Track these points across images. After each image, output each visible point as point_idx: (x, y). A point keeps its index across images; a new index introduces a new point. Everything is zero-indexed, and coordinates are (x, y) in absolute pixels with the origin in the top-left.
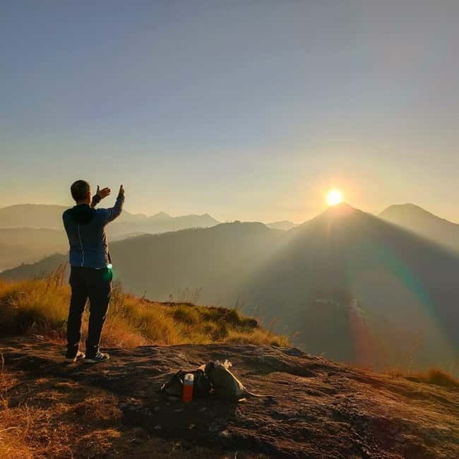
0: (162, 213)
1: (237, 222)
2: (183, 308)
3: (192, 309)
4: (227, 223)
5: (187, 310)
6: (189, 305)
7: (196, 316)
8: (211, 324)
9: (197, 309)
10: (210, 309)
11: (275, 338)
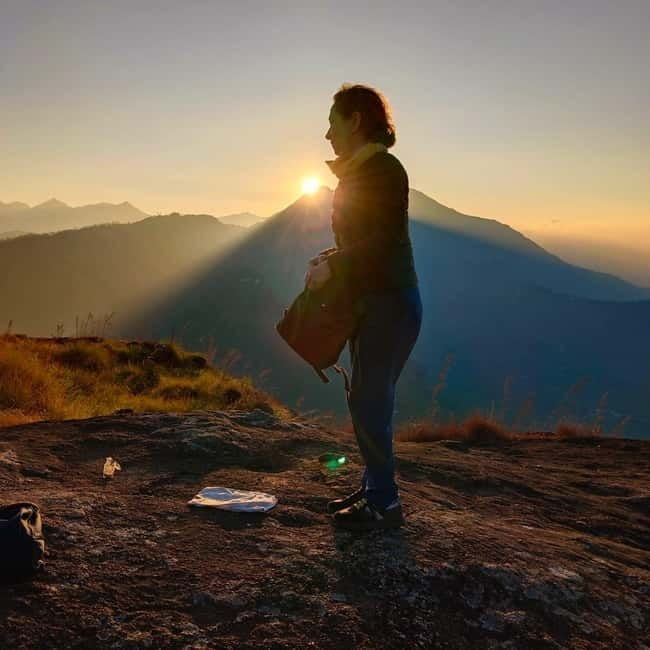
0: (54, 200)
1: (175, 215)
2: (81, 345)
3: (97, 345)
4: (160, 216)
5: (90, 348)
6: (94, 340)
7: (104, 356)
8: (131, 368)
9: (105, 347)
10: (128, 345)
11: (235, 383)
